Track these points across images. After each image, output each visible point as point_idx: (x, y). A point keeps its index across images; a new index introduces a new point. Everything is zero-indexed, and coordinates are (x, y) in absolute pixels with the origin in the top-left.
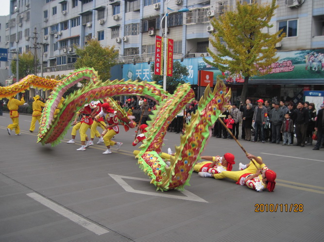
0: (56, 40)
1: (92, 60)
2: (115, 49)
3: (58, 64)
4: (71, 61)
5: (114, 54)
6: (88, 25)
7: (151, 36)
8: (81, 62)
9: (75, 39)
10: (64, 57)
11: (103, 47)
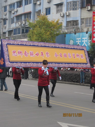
0: (13, 16)
1: (41, 31)
2: (59, 22)
3: (14, 34)
4: (25, 32)
5: (58, 25)
6: (38, 3)
7: (88, 11)
8: (33, 33)
9: (28, 15)
10: (19, 29)
11: (50, 21)
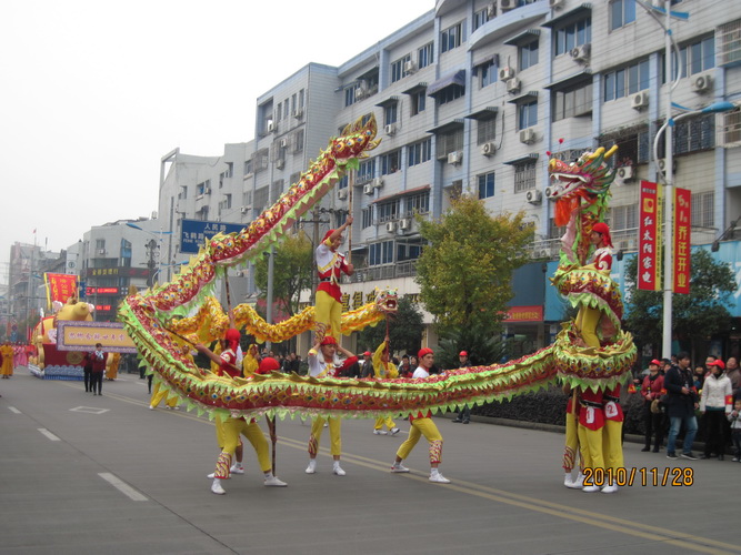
0: (367, 201)
1: (462, 251)
2: (525, 220)
3: (372, 263)
4: (407, 254)
5: (522, 233)
6: (453, 157)
7: (627, 182)
8: (434, 257)
9: (418, 197)
10: (388, 245)
11: (493, 217)
